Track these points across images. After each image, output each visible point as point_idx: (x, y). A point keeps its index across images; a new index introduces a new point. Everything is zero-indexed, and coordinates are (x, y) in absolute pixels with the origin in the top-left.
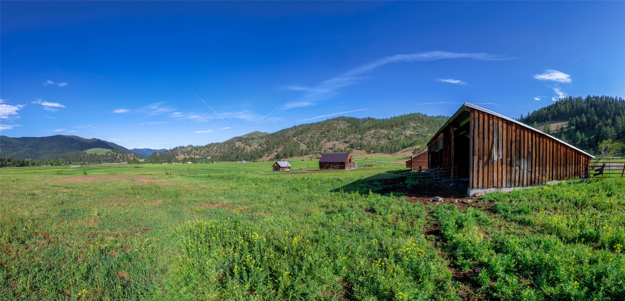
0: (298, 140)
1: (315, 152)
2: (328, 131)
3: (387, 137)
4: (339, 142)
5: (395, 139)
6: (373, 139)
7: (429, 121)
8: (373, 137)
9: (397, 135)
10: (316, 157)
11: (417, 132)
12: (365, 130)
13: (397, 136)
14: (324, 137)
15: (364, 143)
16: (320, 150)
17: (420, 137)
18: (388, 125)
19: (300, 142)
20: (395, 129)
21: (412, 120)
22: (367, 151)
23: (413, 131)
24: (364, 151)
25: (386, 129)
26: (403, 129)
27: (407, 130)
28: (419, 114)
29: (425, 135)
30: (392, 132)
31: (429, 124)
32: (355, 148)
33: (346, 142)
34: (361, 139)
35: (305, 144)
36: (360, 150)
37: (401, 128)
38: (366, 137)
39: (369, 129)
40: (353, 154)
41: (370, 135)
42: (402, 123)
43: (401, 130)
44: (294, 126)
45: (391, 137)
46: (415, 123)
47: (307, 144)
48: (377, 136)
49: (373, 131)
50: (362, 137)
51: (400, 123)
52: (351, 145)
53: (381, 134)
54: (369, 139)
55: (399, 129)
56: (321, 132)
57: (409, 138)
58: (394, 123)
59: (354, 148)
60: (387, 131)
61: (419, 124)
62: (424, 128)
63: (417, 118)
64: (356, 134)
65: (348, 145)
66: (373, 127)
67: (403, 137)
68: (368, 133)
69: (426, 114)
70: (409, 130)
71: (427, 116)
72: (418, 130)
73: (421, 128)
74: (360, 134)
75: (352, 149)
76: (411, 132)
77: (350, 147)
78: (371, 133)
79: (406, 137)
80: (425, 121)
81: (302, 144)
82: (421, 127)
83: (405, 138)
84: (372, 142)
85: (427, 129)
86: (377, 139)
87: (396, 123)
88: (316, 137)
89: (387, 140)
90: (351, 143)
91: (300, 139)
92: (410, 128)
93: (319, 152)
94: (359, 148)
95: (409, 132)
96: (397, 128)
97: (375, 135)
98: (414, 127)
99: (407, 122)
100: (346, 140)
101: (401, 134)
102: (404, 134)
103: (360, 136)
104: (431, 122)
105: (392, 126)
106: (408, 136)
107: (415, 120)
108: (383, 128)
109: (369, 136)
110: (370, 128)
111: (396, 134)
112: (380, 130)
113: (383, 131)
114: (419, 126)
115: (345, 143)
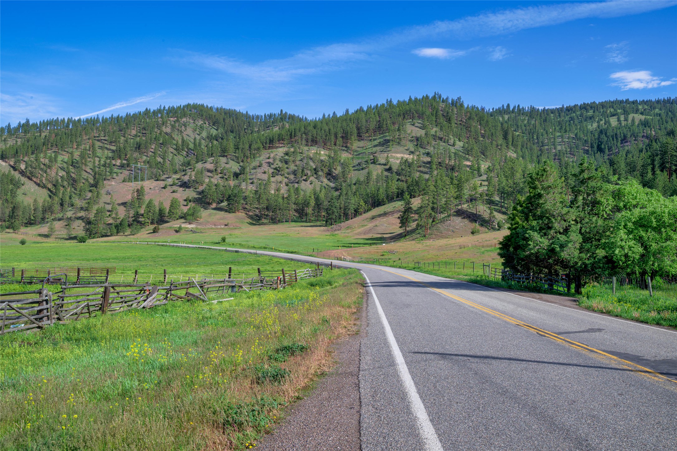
0: (15, 169)
1: (69, 214)
2: (138, 147)
3: (326, 170)
4: (162, 184)
5: (354, 176)
6: (279, 178)
7: (470, 118)
8: (278, 171)
9: (359, 164)
10: (64, 233)
11: (428, 154)
12: (254, 146)
13: (359, 167)
14: (122, 166)
15: (248, 188)
16: (87, 210)
17: (435, 173)
18: (333, 131)
19: (23, 179)
20: (356, 145)
21: (413, 118)
22: (251, 217)
23: (412, 153)
24: (241, 214)
25: (325, 145)
26: (380, 144)
27: (394, 147)
28: (436, 97)
29: (452, 163)
30: (344, 156)
31: (468, 128)
32: (214, 205)
33: (185, 185)
34: (236, 175)
35: (44, 187)
36: (229, 210)
37: (376, 142)
38: (255, 168)
39: (270, 143)
40: (200, 224)
41: (269, 164)
42: (380, 128)
43: (374, 149)
44: (23, 121)
45: (338, 170)
46: (422, 128)
47: (50, 186)
48: (292, 167)
49: (280, 151)
50: (243, 171)
51: (372, 125)
52: (200, 193)
53: (305, 161)
54: (265, 177)
55: (369, 144)
56: (114, 148)
57: (398, 174)
58: (353, 128)
59: (209, 204)
60: (327, 152)
61: (434, 130)
62: (451, 142)
63: (428, 112)
64: (223, 160)
65: (191, 194)
66: (281, 139)
67: (376, 171)
68: (263, 157)
69: (459, 98)
70: (402, 149)
71: (462, 105)
72: (431, 149)
73: (442, 143)
74: (237, 161)
75: (198, 208)
76: (406, 156)
77: (196, 201)
78: (272, 155)
79: (389, 170)
80: (454, 121)
81: (29, 186)
82: (441, 139)
83: (386, 173)
84: (273, 186)
85: (459, 144)
86: (292, 177)
87: (358, 129)
88: (90, 165)
89: (325, 181)
90: (201, 188)
91: (23, 167)
92: (403, 142)
93: (82, 214)
94: (225, 204)
95: (399, 155)
96: (361, 144)
97: (286, 163)
98: (417, 139)
99: (394, 123)
100: (186, 178)
101: (374, 162)
102: (383, 161)
103: (235, 167)
104: (474, 124)
105: (346, 137)
106: (395, 168)
107: (421, 116)
108: (314, 142)
109: (265, 167)
110: (271, 141)
111: (356, 162)
112: (306, 148)
113: (313, 150)
114: (435, 137)
115: (181, 186)
